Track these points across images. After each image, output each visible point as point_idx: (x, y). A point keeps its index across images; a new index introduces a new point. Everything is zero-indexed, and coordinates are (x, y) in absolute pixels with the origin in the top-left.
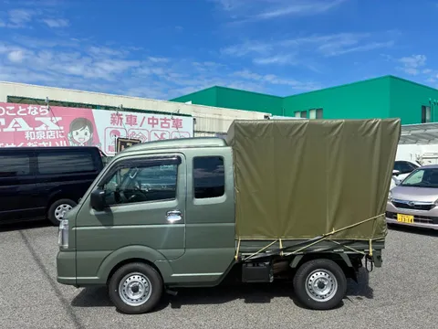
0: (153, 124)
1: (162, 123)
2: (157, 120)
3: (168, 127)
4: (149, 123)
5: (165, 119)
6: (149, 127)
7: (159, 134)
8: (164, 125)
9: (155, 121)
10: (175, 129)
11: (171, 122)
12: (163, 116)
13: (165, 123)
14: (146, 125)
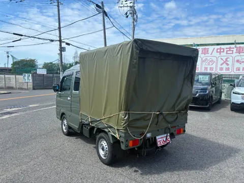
0: (220, 52)
1: (227, 51)
2: (224, 49)
3: (232, 53)
4: (217, 52)
5: (230, 48)
6: (218, 55)
7: (224, 58)
8: (228, 52)
9: (222, 50)
10: (238, 54)
11: (235, 50)
12: (228, 46)
13: (230, 50)
14: (215, 53)
